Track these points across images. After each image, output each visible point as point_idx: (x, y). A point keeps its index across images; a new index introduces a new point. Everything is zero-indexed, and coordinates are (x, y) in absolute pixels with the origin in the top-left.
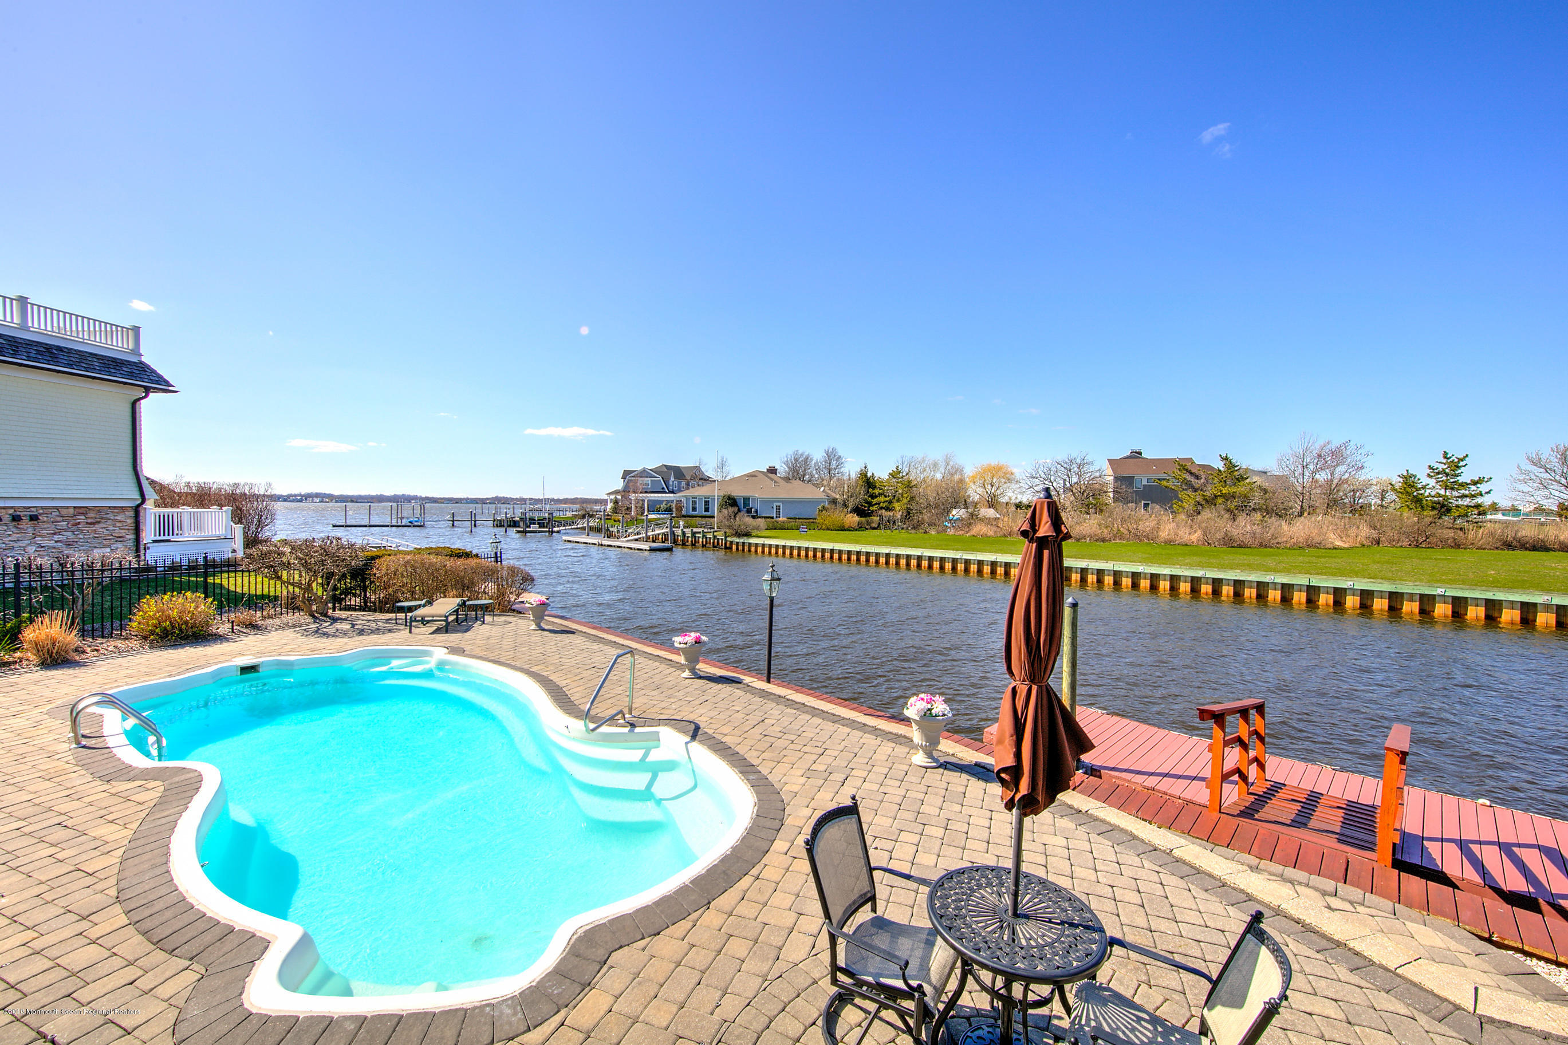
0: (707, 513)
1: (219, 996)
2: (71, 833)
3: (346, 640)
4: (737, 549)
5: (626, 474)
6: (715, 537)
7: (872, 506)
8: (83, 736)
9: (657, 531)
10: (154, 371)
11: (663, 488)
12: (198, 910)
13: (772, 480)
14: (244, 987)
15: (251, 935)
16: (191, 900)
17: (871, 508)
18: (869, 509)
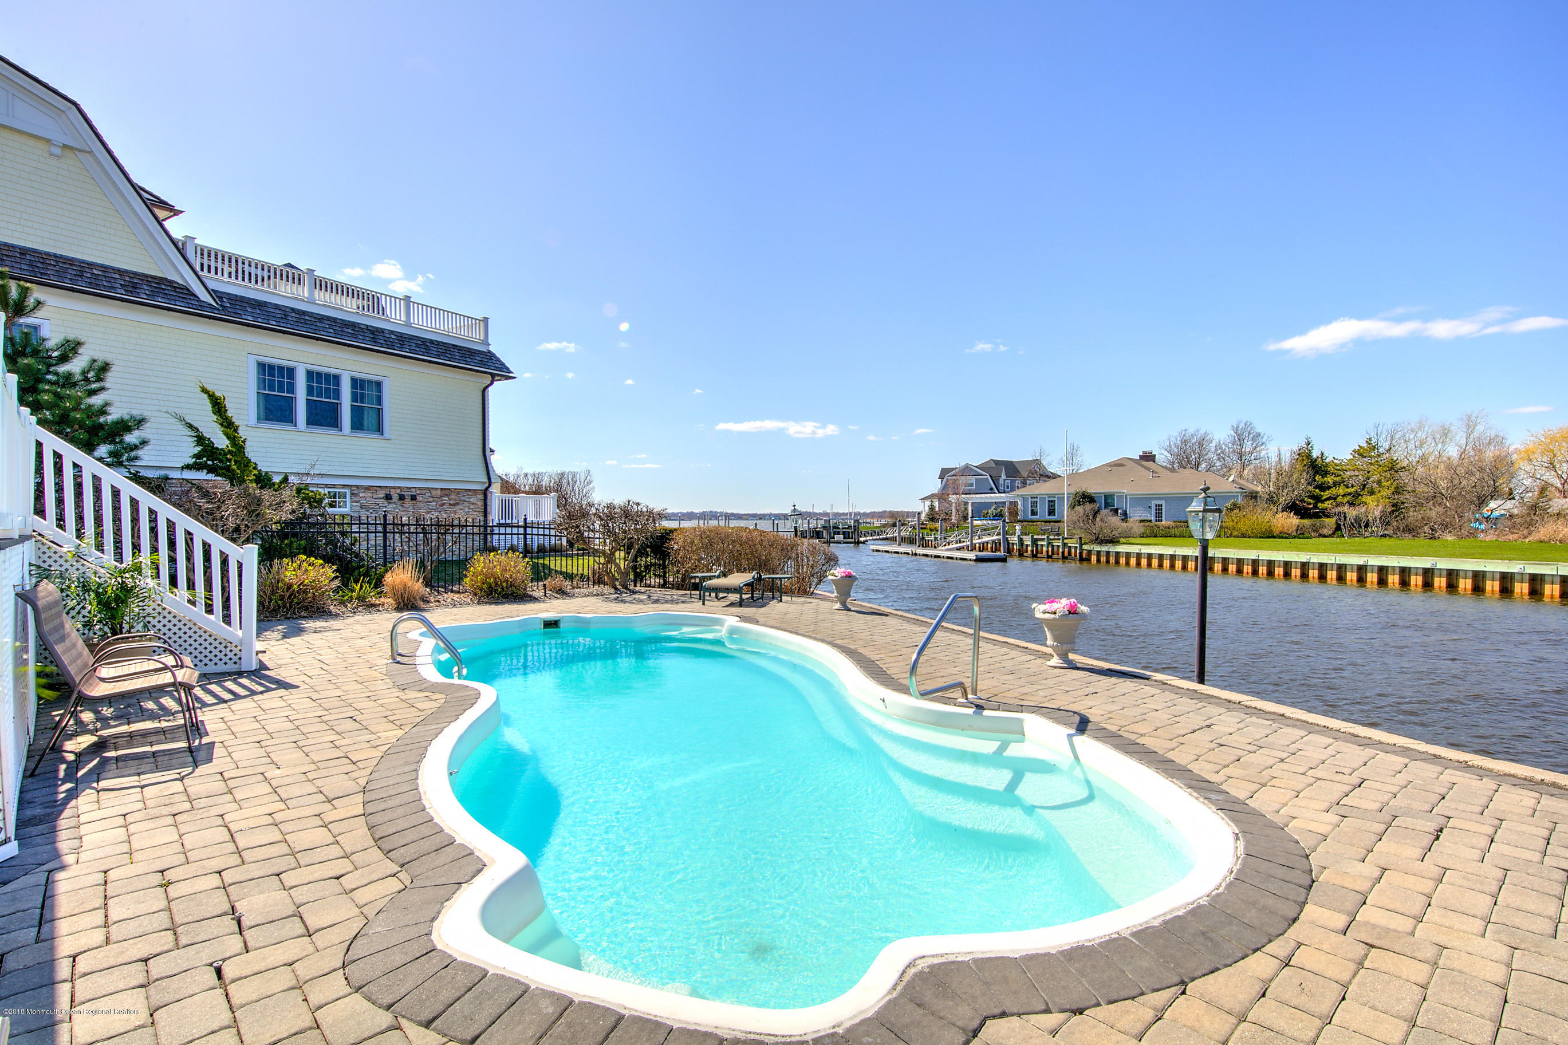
0: (1052, 518)
1: (410, 916)
2: (357, 726)
3: (641, 606)
4: (1098, 561)
5: (944, 473)
6: (1065, 545)
7: (1323, 502)
8: (400, 655)
9: (985, 539)
10: (498, 360)
11: (991, 489)
12: (428, 813)
13: (1148, 469)
14: (439, 913)
15: (468, 852)
16: (425, 802)
17: (1319, 505)
18: (1315, 507)
